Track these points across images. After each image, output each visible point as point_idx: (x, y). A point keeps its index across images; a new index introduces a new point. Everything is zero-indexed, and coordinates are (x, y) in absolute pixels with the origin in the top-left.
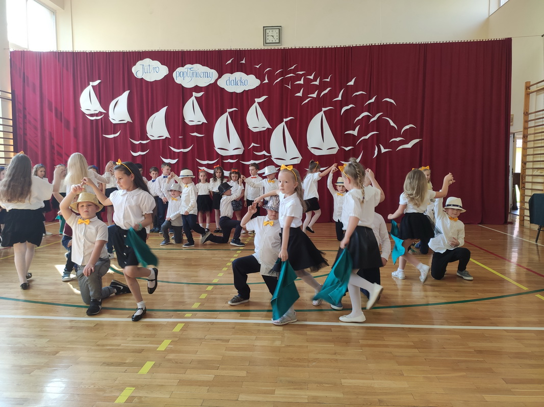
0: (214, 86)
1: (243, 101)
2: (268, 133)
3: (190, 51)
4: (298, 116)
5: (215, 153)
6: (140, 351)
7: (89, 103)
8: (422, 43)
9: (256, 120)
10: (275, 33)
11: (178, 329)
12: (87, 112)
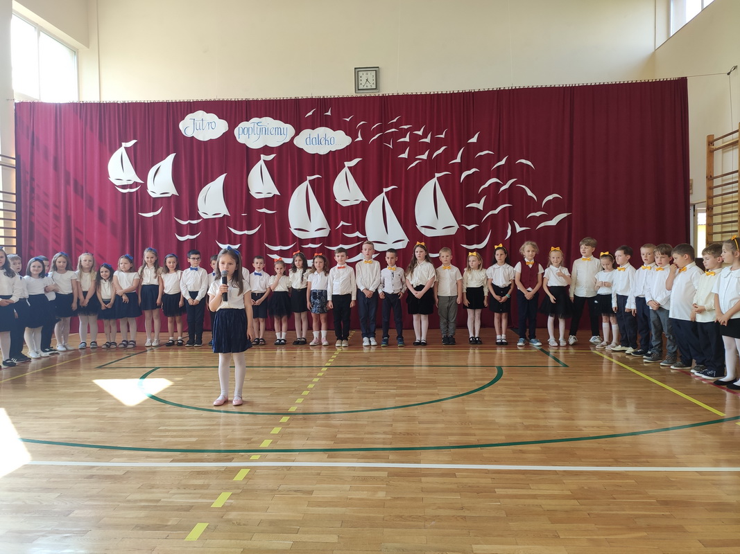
0: (290, 145)
1: (328, 165)
2: (363, 207)
3: (257, 101)
4: (403, 184)
5: (291, 236)
6: (189, 508)
7: (120, 170)
8: (568, 86)
9: (346, 191)
10: (371, 75)
11: (240, 477)
12: (117, 183)
